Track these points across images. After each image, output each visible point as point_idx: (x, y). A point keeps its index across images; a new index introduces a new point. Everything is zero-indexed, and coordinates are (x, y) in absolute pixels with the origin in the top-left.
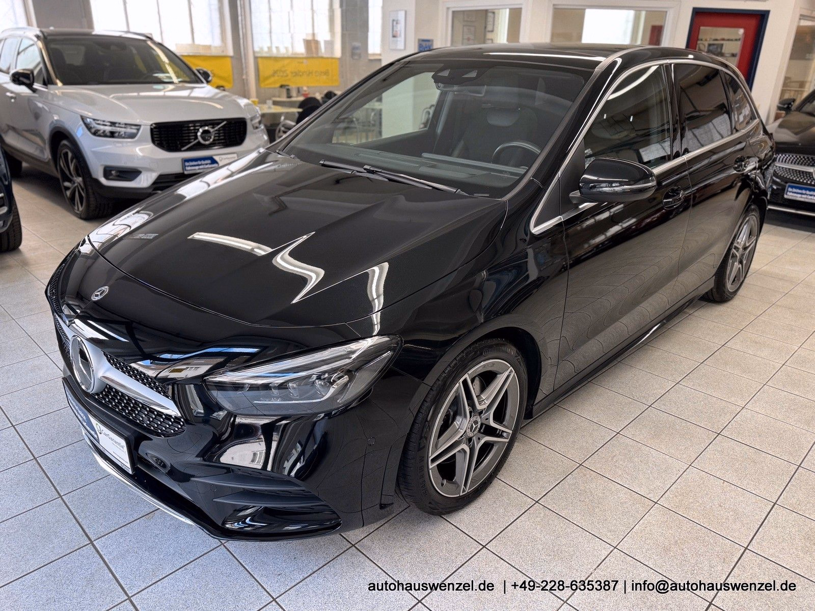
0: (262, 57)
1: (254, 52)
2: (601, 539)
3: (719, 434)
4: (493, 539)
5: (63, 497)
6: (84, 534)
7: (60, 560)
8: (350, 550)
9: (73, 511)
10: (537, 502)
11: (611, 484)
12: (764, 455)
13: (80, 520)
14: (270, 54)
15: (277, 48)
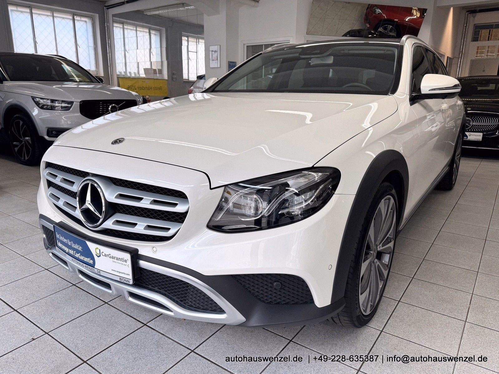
0: (120, 77)
1: (117, 75)
2: (462, 291)
3: (486, 240)
5: (108, 303)
6: (136, 321)
7: (129, 336)
14: (125, 76)
15: (130, 73)
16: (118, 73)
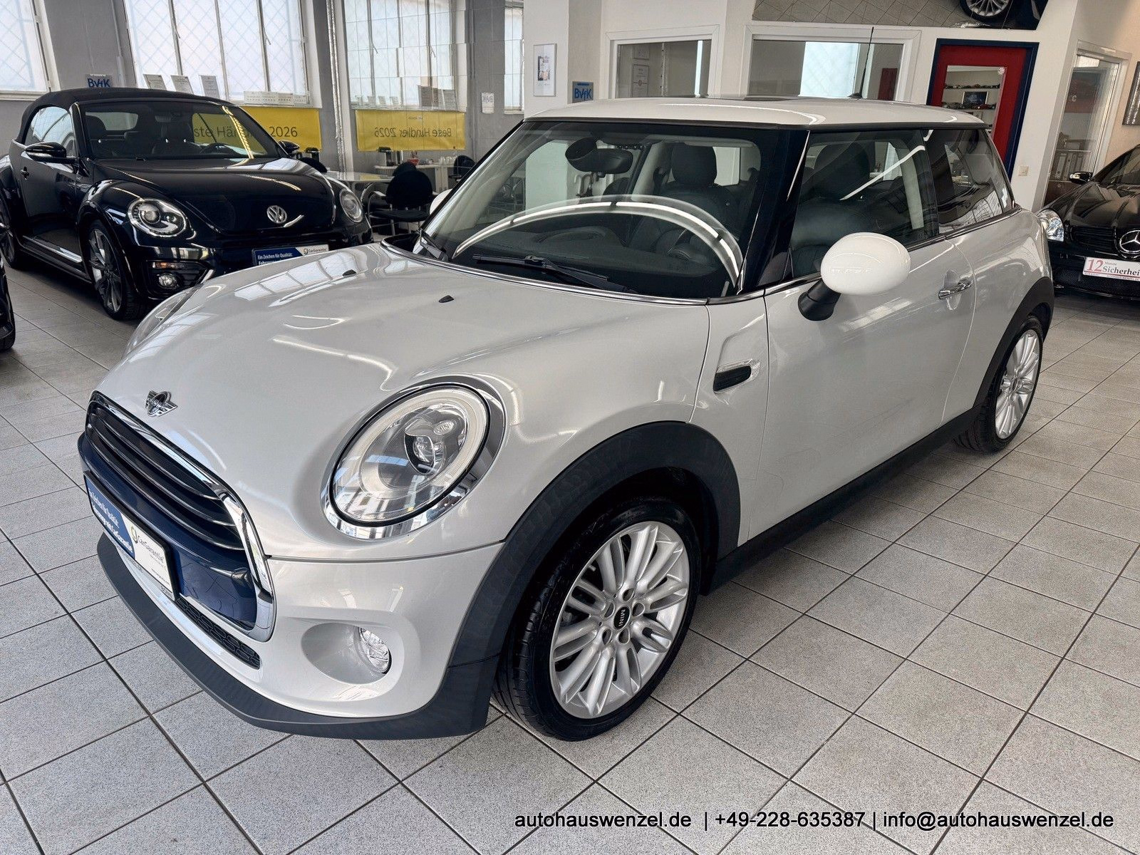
0: (359, 110)
1: (351, 104)
2: (834, 704)
3: (986, 576)
4: (692, 704)
5: (109, 660)
6: (139, 705)
7: (108, 737)
8: (500, 720)
9: (123, 678)
10: (747, 659)
11: (844, 637)
12: (1045, 600)
13: (133, 690)
14: (371, 106)
15: (382, 99)
16: (354, 100)
